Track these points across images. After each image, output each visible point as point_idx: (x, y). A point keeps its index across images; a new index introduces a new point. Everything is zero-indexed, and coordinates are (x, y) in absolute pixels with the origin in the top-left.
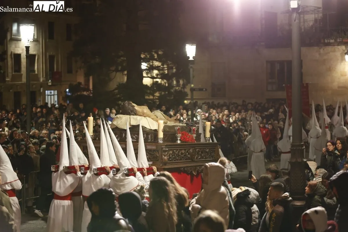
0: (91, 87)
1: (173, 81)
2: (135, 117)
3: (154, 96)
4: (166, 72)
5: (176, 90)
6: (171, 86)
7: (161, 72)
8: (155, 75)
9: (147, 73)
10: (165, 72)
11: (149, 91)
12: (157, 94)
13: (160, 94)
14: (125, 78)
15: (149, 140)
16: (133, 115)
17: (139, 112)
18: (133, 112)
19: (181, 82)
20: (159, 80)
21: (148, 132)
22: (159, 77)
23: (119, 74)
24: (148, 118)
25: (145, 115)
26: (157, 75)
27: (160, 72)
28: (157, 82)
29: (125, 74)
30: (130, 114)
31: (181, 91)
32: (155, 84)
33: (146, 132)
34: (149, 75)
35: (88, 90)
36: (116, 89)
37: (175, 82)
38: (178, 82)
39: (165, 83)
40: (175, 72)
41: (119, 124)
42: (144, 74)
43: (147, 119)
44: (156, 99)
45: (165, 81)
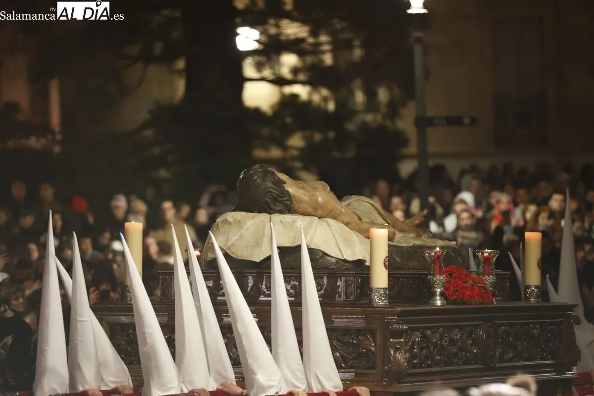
0: (55, 119)
1: (352, 94)
2: (288, 218)
3: (284, 147)
4: (328, 59)
5: (364, 126)
6: (345, 111)
7: (310, 59)
8: (285, 72)
9: (259, 66)
10: (322, 61)
11: (265, 131)
12: (296, 141)
13: (308, 139)
14: (180, 86)
15: (340, 297)
16: (281, 212)
17: (300, 201)
18: (281, 202)
19: (383, 95)
20: (301, 91)
21: (333, 269)
22: (302, 77)
23: (155, 72)
24: (331, 221)
25: (319, 212)
26: (295, 71)
27: (304, 62)
28: (295, 96)
29: (179, 72)
30: (270, 211)
31: (382, 129)
32: (289, 103)
33: (327, 268)
34: (267, 73)
35: (44, 129)
36: (146, 126)
37: (360, 97)
38: (371, 94)
39: (325, 100)
40: (363, 59)
41: (232, 245)
42: (249, 69)
43: (327, 222)
44: (294, 158)
45: (325, 92)
